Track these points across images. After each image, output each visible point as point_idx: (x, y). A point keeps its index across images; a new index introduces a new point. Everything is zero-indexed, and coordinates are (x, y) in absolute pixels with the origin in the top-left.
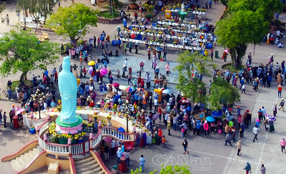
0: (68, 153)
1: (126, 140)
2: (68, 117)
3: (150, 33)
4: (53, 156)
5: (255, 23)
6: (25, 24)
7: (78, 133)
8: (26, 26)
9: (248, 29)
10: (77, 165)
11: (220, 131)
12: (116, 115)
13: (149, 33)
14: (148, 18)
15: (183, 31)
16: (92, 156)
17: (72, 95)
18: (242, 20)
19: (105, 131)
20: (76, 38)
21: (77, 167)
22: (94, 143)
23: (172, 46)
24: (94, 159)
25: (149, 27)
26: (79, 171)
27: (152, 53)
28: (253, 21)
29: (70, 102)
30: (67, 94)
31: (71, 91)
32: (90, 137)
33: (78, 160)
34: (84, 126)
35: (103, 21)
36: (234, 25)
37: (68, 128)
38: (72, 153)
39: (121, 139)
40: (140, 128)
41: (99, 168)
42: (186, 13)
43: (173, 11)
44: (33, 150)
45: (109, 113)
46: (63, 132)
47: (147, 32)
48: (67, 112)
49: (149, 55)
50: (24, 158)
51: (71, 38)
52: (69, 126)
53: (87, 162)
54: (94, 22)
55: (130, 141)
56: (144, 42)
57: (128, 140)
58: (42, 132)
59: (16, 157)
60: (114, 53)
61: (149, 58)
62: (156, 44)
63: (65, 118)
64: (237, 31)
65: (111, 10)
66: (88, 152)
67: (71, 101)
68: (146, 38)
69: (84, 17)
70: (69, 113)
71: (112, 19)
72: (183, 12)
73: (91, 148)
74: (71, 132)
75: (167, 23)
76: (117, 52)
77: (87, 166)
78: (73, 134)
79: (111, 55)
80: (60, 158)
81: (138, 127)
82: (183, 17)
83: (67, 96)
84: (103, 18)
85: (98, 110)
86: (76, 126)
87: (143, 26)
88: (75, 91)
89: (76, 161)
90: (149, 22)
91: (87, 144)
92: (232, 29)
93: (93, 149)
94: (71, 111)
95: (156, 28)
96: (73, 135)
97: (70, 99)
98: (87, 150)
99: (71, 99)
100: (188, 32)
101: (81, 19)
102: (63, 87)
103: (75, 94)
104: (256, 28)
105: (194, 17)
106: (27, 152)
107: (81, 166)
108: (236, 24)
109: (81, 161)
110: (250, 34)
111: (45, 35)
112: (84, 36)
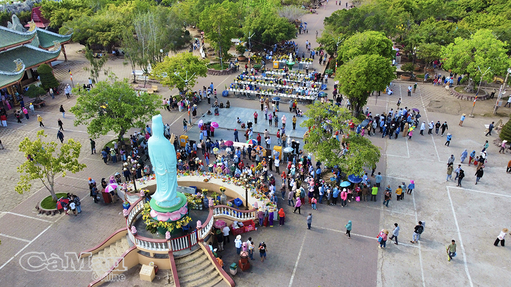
0: (168, 250)
1: (245, 219)
2: (166, 198)
3: (261, 83)
4: (147, 254)
5: (383, 68)
6: (135, 76)
7: (181, 219)
8: (136, 78)
9: (375, 75)
10: (180, 266)
11: (358, 199)
12: (231, 182)
13: (259, 83)
14: (257, 69)
15: (294, 81)
16: (201, 249)
17: (169, 170)
18: (369, 65)
19: (217, 211)
20: (185, 89)
21: (180, 269)
22: (203, 231)
23: (285, 95)
24: (204, 254)
25: (259, 77)
26: (184, 275)
27: (264, 103)
28: (381, 66)
29: (167, 179)
30: (162, 169)
31: (167, 165)
32: (198, 226)
33: (182, 258)
34: (189, 205)
35: (212, 73)
36: (360, 70)
37: (166, 214)
38: (172, 249)
39: (239, 219)
40: (261, 200)
41: (212, 268)
42: (293, 63)
43: (280, 61)
44: (121, 241)
45: (223, 180)
46: (160, 218)
47: (258, 82)
48: (164, 192)
49: (262, 105)
50: (109, 253)
51: (180, 89)
52: (168, 211)
53: (194, 260)
54: (203, 72)
55: (251, 220)
56: (256, 92)
57: (248, 219)
58: (135, 214)
59: (99, 251)
60: (225, 105)
61: (262, 110)
62: (267, 94)
63: (162, 200)
64: (364, 77)
65: (221, 62)
66: (197, 245)
67: (169, 176)
68: (257, 88)
69: (191, 65)
70: (167, 193)
71: (221, 71)
72: (290, 62)
73: (199, 239)
74: (172, 218)
75: (276, 73)
76: (228, 103)
77: (195, 266)
78: (174, 220)
79: (222, 106)
80: (156, 256)
81: (259, 199)
82: (291, 67)
83: (161, 172)
84: (213, 69)
85: (209, 175)
86: (178, 210)
87: (253, 77)
88: (173, 163)
89: (179, 259)
90: (258, 73)
91: (193, 236)
92: (358, 76)
93: (202, 241)
94: (169, 190)
95: (266, 78)
96: (174, 222)
97: (167, 174)
98: (194, 242)
99: (169, 175)
100: (299, 81)
101: (188, 69)
102: (155, 158)
103: (173, 167)
104: (384, 73)
105: (301, 67)
106: (114, 244)
107: (187, 267)
108: (363, 69)
109: (187, 259)
110: (377, 80)
111: (154, 88)
112: (193, 87)
